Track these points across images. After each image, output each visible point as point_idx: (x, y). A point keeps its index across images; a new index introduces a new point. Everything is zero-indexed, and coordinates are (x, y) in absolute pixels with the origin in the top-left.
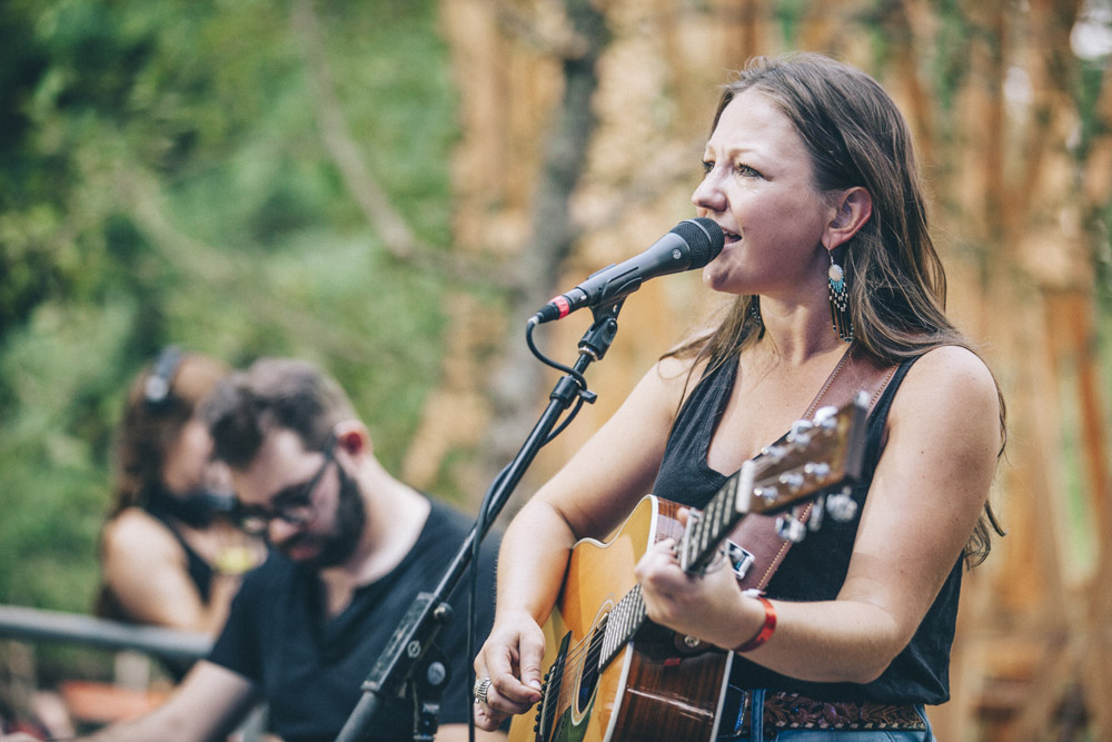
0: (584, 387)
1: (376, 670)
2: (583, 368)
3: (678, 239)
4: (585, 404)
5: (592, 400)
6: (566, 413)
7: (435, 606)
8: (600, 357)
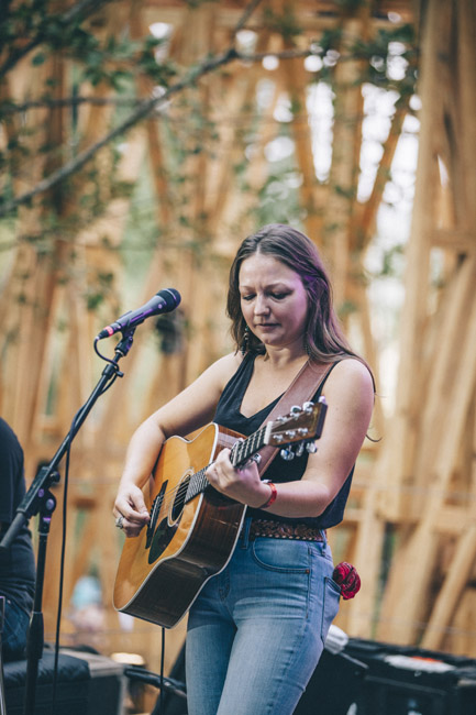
0: (118, 369)
1: (23, 503)
2: (117, 360)
3: (160, 298)
4: (118, 378)
5: (121, 376)
6: (109, 382)
7: (51, 472)
8: (125, 354)
